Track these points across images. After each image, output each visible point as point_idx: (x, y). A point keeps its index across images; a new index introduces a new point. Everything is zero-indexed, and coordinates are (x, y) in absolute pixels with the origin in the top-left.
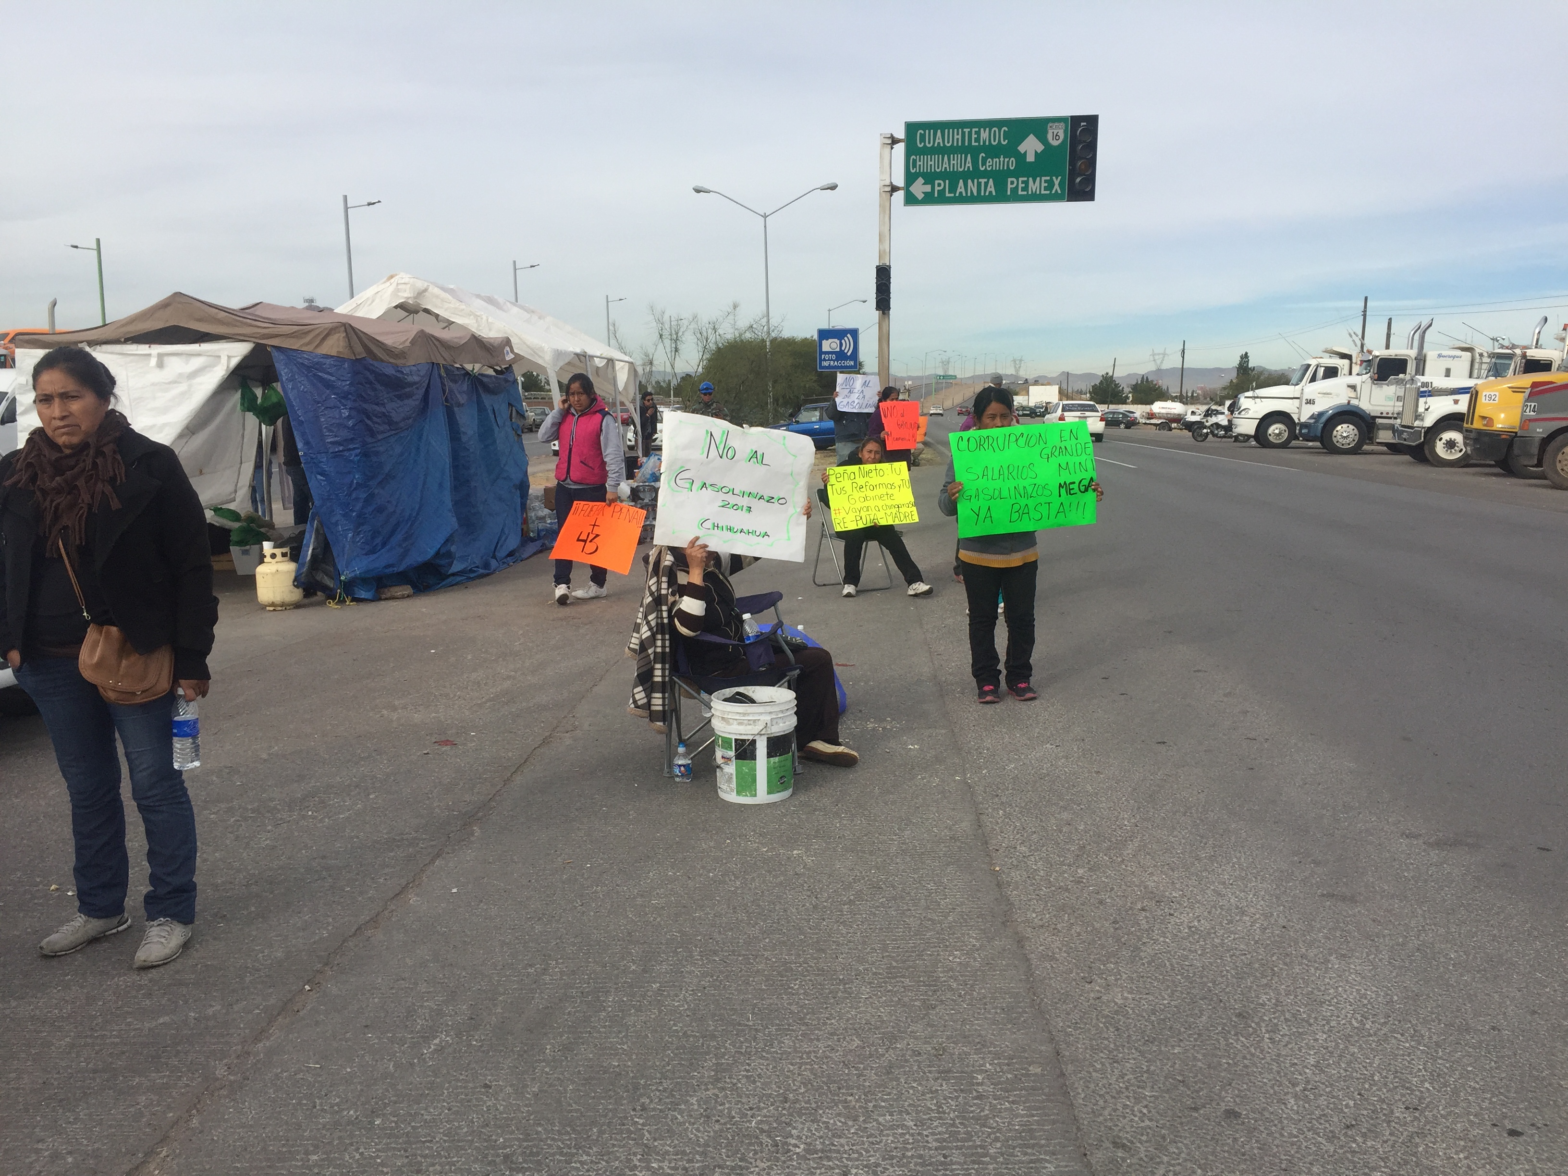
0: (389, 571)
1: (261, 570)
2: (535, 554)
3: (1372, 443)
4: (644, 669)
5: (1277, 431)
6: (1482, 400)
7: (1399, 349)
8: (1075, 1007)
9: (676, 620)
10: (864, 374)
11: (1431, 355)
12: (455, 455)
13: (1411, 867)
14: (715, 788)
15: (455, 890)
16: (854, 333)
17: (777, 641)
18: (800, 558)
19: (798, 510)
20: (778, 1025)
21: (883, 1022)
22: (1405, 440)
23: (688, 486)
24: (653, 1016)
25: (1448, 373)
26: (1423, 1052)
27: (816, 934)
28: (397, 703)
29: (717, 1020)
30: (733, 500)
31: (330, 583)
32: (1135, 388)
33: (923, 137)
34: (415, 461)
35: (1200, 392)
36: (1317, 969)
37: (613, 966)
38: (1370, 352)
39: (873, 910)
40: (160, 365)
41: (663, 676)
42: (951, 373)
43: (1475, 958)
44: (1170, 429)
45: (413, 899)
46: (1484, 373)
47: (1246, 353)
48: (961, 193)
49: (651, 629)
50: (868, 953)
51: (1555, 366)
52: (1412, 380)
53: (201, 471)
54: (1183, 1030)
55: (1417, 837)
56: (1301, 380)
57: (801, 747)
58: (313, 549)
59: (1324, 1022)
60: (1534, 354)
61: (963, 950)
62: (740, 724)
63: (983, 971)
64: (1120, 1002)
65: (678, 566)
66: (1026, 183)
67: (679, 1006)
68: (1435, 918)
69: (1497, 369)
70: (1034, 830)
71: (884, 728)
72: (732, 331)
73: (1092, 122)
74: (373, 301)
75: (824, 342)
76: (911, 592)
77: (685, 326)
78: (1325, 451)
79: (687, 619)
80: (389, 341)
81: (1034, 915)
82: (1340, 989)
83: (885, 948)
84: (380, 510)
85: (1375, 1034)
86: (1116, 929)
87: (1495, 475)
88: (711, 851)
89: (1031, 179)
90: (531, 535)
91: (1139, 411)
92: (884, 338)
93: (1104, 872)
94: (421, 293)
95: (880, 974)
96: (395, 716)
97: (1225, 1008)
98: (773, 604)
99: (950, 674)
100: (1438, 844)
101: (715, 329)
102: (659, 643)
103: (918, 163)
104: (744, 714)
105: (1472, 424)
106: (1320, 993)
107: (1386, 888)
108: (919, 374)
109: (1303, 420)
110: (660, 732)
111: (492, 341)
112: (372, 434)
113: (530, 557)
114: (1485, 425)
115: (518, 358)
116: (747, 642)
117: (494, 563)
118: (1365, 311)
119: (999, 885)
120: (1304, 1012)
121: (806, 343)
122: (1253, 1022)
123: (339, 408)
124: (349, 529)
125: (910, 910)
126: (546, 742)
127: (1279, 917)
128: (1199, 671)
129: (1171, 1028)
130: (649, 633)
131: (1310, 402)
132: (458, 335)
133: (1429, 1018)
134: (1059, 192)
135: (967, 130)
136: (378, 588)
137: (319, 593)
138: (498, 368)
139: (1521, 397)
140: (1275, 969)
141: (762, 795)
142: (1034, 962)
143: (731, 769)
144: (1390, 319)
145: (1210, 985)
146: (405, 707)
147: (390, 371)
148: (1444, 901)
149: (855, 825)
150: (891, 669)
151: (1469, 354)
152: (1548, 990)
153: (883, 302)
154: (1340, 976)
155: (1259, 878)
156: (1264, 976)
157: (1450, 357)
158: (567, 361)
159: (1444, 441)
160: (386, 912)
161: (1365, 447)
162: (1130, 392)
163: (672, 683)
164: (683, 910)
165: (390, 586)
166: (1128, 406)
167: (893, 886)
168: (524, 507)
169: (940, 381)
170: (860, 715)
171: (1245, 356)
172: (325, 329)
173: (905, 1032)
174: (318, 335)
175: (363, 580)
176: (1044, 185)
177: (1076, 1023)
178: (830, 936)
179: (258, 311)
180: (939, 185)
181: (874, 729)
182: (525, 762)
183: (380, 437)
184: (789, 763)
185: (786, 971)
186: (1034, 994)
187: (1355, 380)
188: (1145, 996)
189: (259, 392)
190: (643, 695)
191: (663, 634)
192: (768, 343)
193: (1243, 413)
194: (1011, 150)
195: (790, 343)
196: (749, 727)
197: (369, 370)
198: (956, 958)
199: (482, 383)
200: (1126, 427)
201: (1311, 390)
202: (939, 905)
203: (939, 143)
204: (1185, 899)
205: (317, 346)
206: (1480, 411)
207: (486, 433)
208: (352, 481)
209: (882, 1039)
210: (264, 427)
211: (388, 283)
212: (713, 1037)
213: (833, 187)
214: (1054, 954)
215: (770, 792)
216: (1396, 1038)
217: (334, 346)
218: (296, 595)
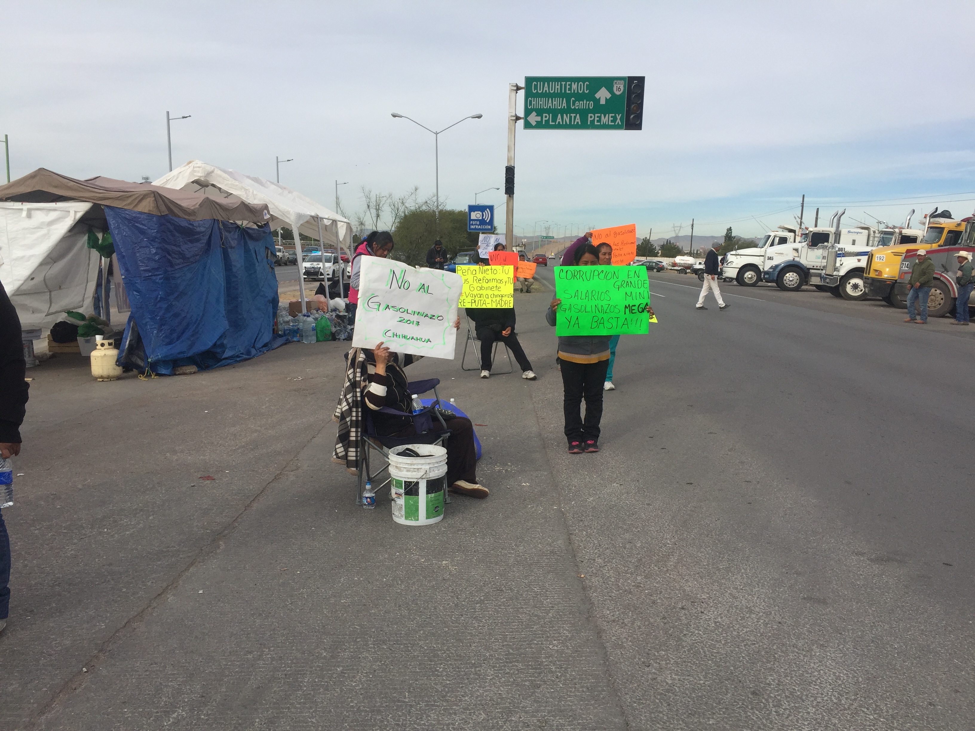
0: (181, 356)
1: (94, 354)
2: (281, 345)
3: (807, 285)
4: (344, 432)
5: (750, 276)
6: (875, 260)
7: (824, 227)
8: (638, 686)
9: (366, 398)
10: (497, 234)
11: (844, 231)
12: (228, 281)
13: (861, 577)
14: (390, 514)
15: (201, 592)
16: (491, 208)
17: (435, 413)
18: (451, 357)
19: (451, 324)
20: (427, 701)
21: (502, 699)
22: (828, 283)
23: (377, 307)
24: (336, 694)
25: (854, 243)
26: (883, 723)
27: (457, 627)
28: (177, 448)
29: (383, 698)
30: (407, 317)
31: (141, 364)
32: (663, 247)
33: (536, 86)
34: (201, 284)
35: (701, 250)
36: (805, 656)
37: (310, 652)
38: (807, 229)
39: (497, 608)
40: (29, 216)
41: (357, 436)
42: (550, 235)
43: (911, 648)
44: (686, 273)
45: (171, 598)
46: (876, 243)
47: (731, 228)
48: (559, 122)
49: (348, 404)
50: (493, 642)
51: (919, 240)
52: (833, 247)
53: (60, 287)
54: (715, 705)
55: (863, 554)
56: (765, 245)
57: (450, 484)
58: (130, 341)
59: (812, 699)
60: (907, 232)
61: (559, 640)
62: (408, 471)
63: (574, 657)
64: (670, 682)
65: (368, 361)
66: (600, 117)
67: (355, 686)
68: (881, 616)
69: (884, 241)
70: (607, 546)
71: (506, 471)
72: (414, 204)
73: (641, 80)
74: (177, 178)
75: (472, 213)
76: (524, 377)
77: (384, 201)
78: (779, 289)
79: (373, 398)
80: (184, 204)
81: (608, 612)
82: (822, 672)
83: (504, 639)
84: (176, 315)
85: (849, 708)
86: (665, 623)
87: (883, 306)
88: (385, 561)
89: (602, 115)
90: (280, 333)
91: (666, 261)
92: (510, 212)
93: (656, 579)
94: (209, 174)
95: (501, 659)
96: (175, 457)
97: (743, 687)
98: (433, 387)
99: (551, 432)
100: (879, 560)
101: (403, 203)
102: (354, 414)
103: (533, 103)
104: (411, 464)
105: (869, 274)
106: (809, 675)
107: (846, 593)
108: (531, 235)
109: (766, 269)
110: (353, 474)
111: (256, 206)
112: (172, 266)
113: (278, 347)
114: (877, 275)
115: (273, 218)
116: (414, 414)
117: (253, 351)
118: (803, 204)
119: (584, 588)
120: (798, 690)
121: (461, 213)
122: (763, 698)
123: (149, 247)
124: (155, 328)
125: (522, 608)
126: (277, 478)
127: (775, 615)
128: (711, 433)
129: (706, 703)
130: (347, 407)
131: (770, 258)
132: (232, 202)
133: (885, 696)
134: (620, 123)
135: (563, 83)
136: (173, 368)
137: (134, 370)
138: (259, 224)
139: (900, 259)
140: (776, 656)
141: (422, 519)
142: (609, 650)
143: (401, 501)
144: (818, 209)
145: (732, 668)
146: (182, 451)
147: (184, 224)
148: (886, 603)
149: (486, 542)
150: (511, 428)
151: (867, 231)
152: (963, 673)
153: (510, 189)
154: (820, 662)
155: (760, 585)
156: (768, 662)
157: (855, 232)
158: (305, 220)
159: (851, 284)
160: (149, 609)
161: (804, 287)
162: (659, 250)
163: (363, 442)
164: (363, 608)
165: (182, 366)
166: (658, 258)
167: (511, 589)
168: (275, 315)
169: (543, 240)
170: (490, 461)
171: (730, 229)
172: (141, 195)
173: (518, 707)
174: (136, 199)
175: (164, 362)
176: (610, 119)
177: (640, 699)
178: (466, 629)
179: (98, 183)
180: (546, 117)
181: (499, 471)
182: (261, 493)
183: (177, 267)
184: (441, 498)
185: (434, 657)
186: (610, 676)
187: (797, 245)
188: (687, 677)
189: (100, 236)
190: (342, 449)
191: (357, 407)
192: (437, 213)
193: (729, 264)
194: (591, 97)
195: (451, 213)
196: (414, 473)
197: (170, 222)
198: (554, 646)
199: (248, 234)
200: (658, 271)
201: (771, 251)
202: (542, 604)
203: (546, 91)
204: (711, 601)
205: (134, 207)
206: (874, 266)
207: (250, 266)
208: (158, 296)
209: (501, 713)
210: (103, 258)
211: (187, 167)
212: (379, 712)
213: (479, 117)
214: (622, 643)
215: (427, 518)
216: (863, 711)
217: (146, 206)
218: (118, 371)
